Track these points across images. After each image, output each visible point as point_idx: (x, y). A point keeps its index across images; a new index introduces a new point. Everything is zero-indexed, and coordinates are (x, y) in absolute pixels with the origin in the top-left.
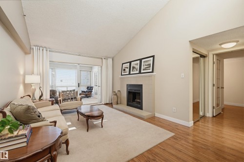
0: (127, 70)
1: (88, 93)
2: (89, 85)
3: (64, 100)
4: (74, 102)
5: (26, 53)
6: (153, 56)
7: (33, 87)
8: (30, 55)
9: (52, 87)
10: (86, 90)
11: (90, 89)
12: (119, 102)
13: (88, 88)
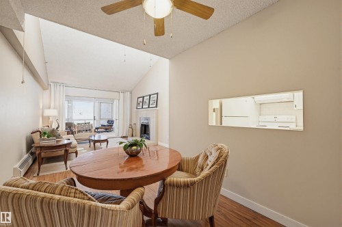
0: (141, 104)
1: (108, 127)
2: (110, 118)
3: (79, 131)
4: (88, 133)
5: (44, 89)
6: (157, 94)
7: (51, 120)
8: (48, 91)
9: (68, 119)
10: (106, 124)
11: (111, 123)
12: (134, 135)
13: (108, 121)
